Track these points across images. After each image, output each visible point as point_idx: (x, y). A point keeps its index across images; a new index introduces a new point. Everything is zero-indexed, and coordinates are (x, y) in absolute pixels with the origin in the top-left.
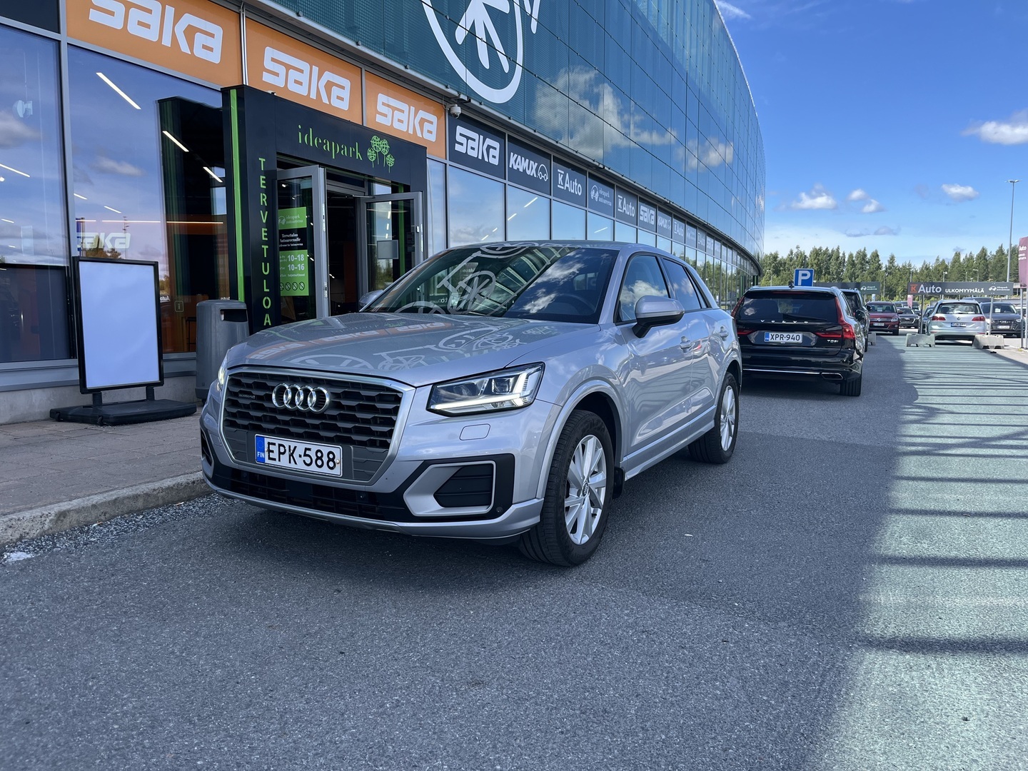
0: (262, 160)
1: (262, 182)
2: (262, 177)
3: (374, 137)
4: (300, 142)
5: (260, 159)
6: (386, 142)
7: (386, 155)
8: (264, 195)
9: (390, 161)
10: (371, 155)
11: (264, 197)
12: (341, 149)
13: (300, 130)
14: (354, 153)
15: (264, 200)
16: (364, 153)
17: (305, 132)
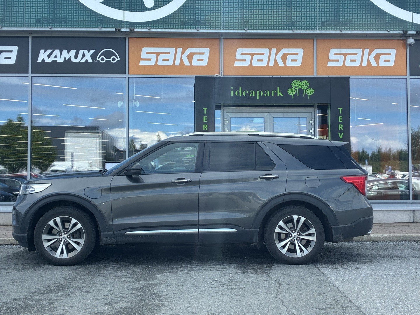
0: (205, 109)
1: (204, 119)
2: (204, 117)
3: (295, 81)
4: (232, 95)
5: (204, 109)
6: (306, 82)
7: (306, 90)
9: (310, 92)
10: (291, 92)
11: (205, 126)
12: (264, 93)
13: (232, 90)
14: (276, 94)
15: (206, 128)
16: (284, 92)
17: (236, 89)
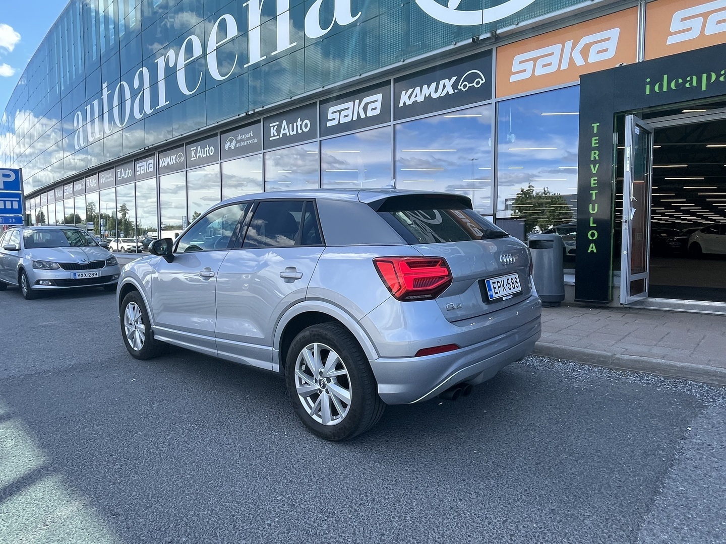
0: (596, 125)
1: (594, 142)
2: (594, 139)
4: (648, 92)
5: (593, 125)
8: (595, 151)
11: (595, 153)
12: (719, 76)
13: (648, 83)
15: (596, 156)
17: (656, 81)
